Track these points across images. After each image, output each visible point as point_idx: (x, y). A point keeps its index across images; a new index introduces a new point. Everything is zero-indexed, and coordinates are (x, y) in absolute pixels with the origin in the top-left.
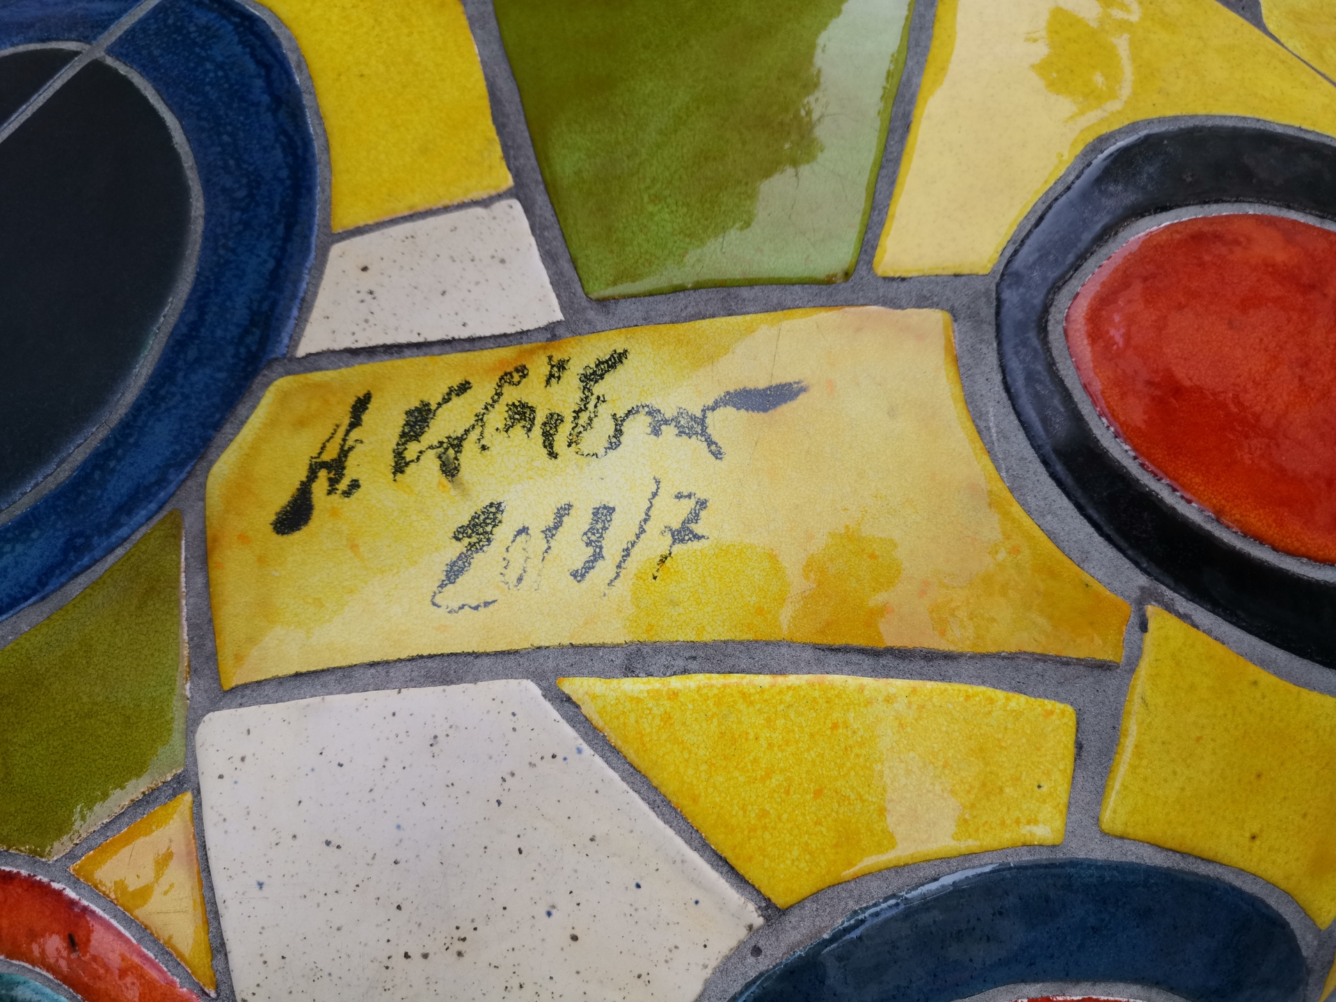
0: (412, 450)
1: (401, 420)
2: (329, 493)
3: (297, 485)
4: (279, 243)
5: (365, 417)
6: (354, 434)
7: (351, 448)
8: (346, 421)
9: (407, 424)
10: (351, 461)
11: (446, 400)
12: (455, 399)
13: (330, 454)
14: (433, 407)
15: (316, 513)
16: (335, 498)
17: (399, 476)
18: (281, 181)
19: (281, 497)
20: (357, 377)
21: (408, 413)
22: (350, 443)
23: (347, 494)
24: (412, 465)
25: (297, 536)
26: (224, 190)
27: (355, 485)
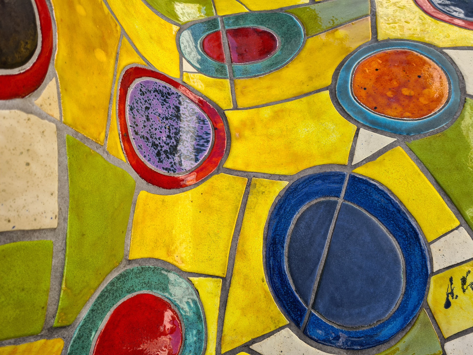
0: (465, 287)
1: (460, 281)
2: (453, 299)
3: (446, 298)
4: (419, 247)
5: (453, 282)
6: (453, 286)
7: (453, 289)
8: (450, 284)
9: (462, 282)
10: (454, 291)
11: (467, 275)
12: (469, 275)
13: (450, 291)
14: (466, 277)
15: (452, 303)
16: (454, 299)
17: (465, 293)
18: (411, 232)
19: (444, 302)
20: (448, 273)
21: (461, 279)
22: (452, 288)
23: (456, 298)
24: (466, 290)
25: (450, 308)
26: (400, 236)
27: (457, 296)
